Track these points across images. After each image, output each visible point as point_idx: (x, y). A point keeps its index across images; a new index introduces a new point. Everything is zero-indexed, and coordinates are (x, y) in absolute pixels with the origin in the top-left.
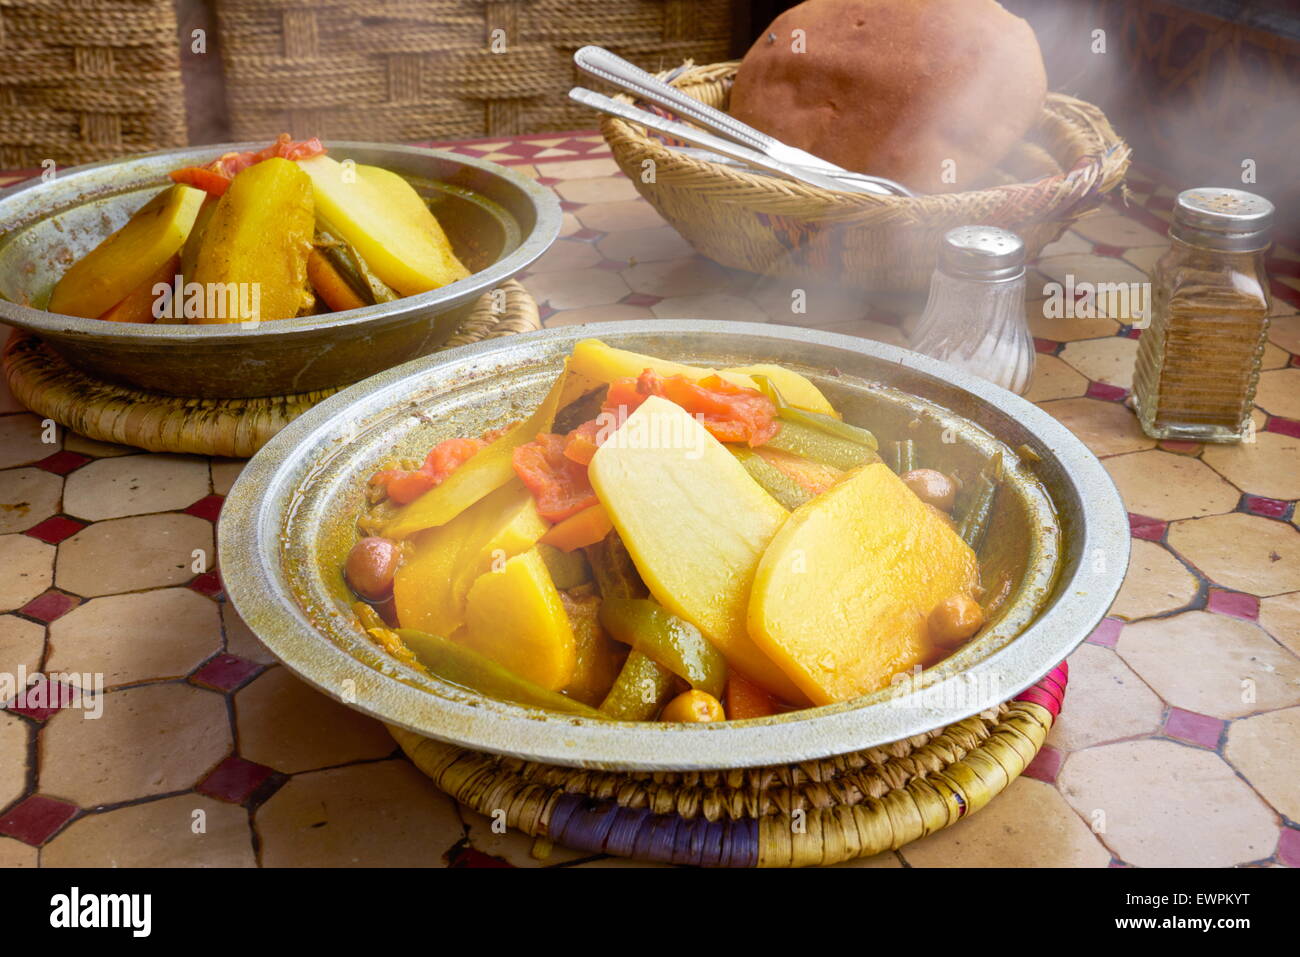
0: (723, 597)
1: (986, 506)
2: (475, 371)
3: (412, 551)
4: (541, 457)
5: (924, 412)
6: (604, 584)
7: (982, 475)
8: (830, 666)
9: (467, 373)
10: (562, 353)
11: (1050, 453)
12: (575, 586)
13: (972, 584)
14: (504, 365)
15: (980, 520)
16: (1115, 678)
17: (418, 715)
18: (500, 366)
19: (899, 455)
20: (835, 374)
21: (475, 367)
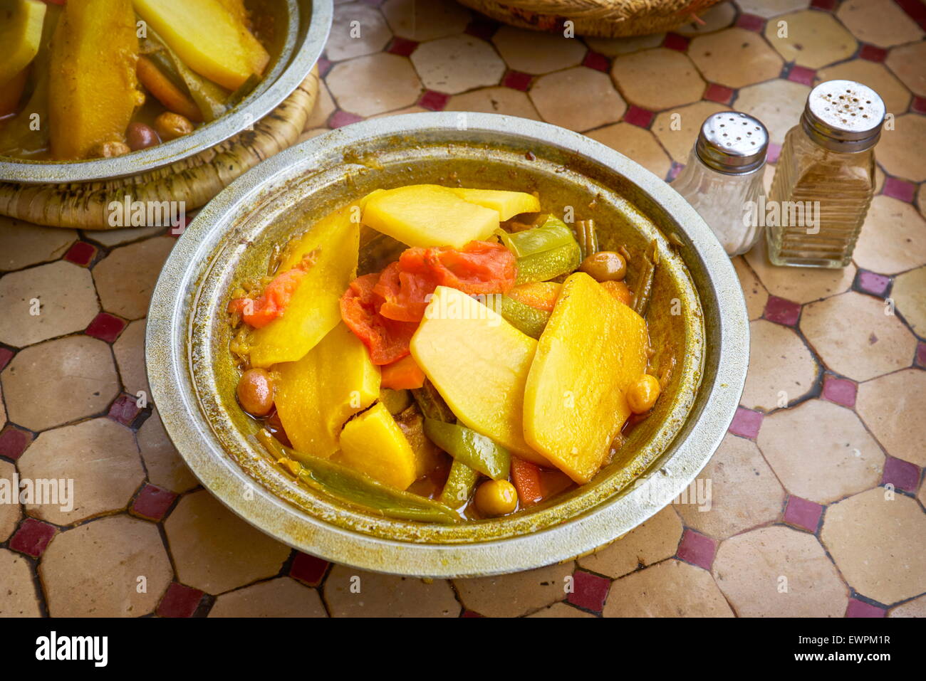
0: (503, 413)
1: (650, 282)
2: (272, 189)
3: (280, 379)
4: (360, 308)
5: (599, 195)
6: (423, 407)
7: (645, 257)
8: (575, 451)
9: (267, 193)
10: (330, 160)
11: (691, 243)
12: (404, 409)
13: (645, 347)
14: (290, 179)
15: (646, 293)
16: (755, 470)
17: (347, 554)
18: (288, 181)
19: (584, 233)
20: (530, 158)
21: (271, 187)
